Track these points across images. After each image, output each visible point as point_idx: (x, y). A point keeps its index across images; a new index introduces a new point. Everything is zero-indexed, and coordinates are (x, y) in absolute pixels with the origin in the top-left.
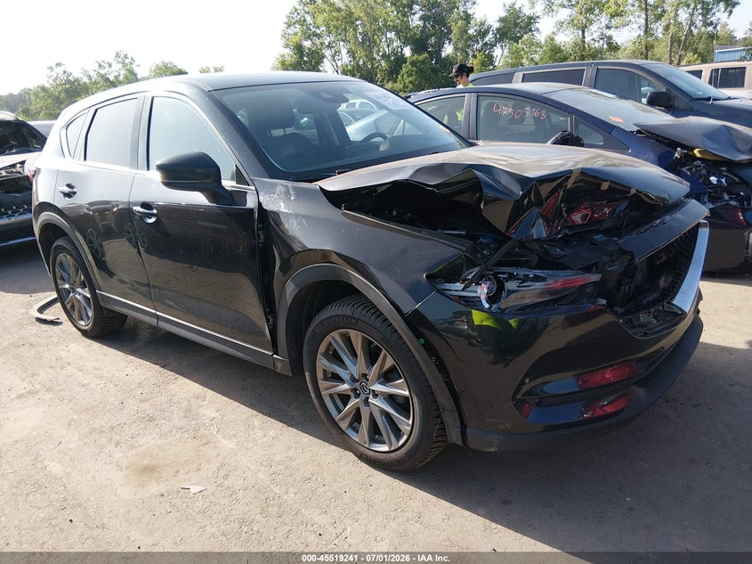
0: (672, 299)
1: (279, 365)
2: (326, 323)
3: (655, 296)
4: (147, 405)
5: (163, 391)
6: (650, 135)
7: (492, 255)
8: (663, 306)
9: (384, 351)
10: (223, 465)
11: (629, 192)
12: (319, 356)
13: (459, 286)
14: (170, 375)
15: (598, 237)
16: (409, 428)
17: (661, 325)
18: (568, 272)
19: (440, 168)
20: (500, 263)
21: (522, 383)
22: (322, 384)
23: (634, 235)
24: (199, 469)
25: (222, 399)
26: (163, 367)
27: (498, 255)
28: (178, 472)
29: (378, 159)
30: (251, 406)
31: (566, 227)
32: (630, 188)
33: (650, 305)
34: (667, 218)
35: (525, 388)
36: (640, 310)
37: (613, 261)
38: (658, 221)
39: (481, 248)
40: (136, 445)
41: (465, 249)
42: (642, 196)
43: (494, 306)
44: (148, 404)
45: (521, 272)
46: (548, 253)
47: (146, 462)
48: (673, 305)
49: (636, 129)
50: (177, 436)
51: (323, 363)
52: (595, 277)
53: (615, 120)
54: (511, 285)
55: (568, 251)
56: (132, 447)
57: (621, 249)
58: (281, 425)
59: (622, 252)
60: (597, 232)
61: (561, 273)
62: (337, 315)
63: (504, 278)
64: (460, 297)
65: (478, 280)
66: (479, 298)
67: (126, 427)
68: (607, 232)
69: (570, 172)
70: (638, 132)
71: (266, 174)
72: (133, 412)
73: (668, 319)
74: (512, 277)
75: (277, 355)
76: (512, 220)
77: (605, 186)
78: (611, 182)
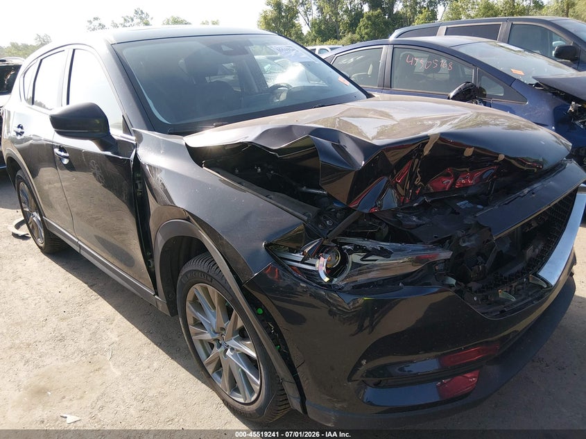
0: (540, 269)
1: (160, 305)
2: (189, 275)
3: (520, 267)
4: (64, 325)
5: (82, 311)
6: (547, 88)
7: (334, 225)
8: (528, 279)
9: (234, 312)
10: (103, 394)
11: (497, 158)
12: (188, 303)
13: (299, 257)
14: (93, 294)
15: (462, 204)
16: (258, 388)
17: (523, 300)
18: (419, 246)
19: (287, 131)
20: (346, 234)
21: (359, 364)
22: (193, 329)
23: (496, 207)
24: (82, 397)
25: (127, 324)
26: (91, 286)
27: (342, 226)
28: (64, 398)
29: (267, 111)
30: (148, 333)
31: (425, 195)
32: (498, 154)
33: (512, 278)
34: (537, 186)
35: (362, 370)
36: (499, 285)
37: (469, 236)
38: (526, 191)
39: (325, 217)
40: (41, 364)
41: (306, 218)
42: (513, 161)
43: (336, 280)
44: (65, 323)
45: (369, 244)
46: (400, 223)
47: (42, 384)
48: (539, 277)
49: (535, 82)
50: (77, 359)
51: (190, 311)
52: (445, 255)
53: (517, 73)
54: (355, 258)
55: (426, 220)
56: (38, 367)
57: (477, 223)
58: (167, 356)
59: (479, 226)
60: (462, 198)
61: (411, 247)
62: (198, 271)
63: (348, 250)
64: (300, 268)
65: (317, 254)
66: (317, 271)
67: (39, 346)
68: (473, 199)
69: (427, 138)
70: (537, 85)
71: (145, 125)
72: (51, 330)
73: (530, 293)
74: (357, 249)
75: (158, 296)
76: (354, 192)
77: (469, 152)
78: (475, 147)
